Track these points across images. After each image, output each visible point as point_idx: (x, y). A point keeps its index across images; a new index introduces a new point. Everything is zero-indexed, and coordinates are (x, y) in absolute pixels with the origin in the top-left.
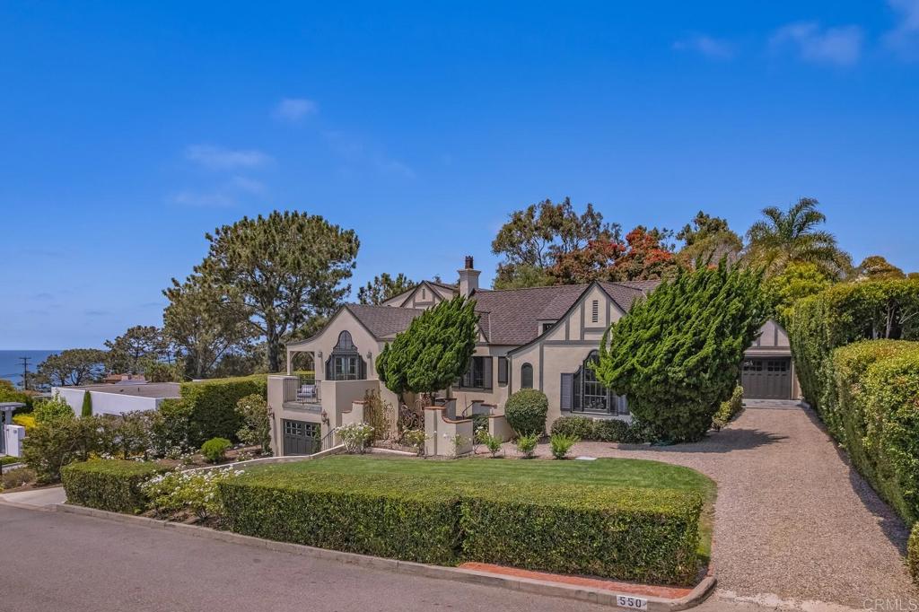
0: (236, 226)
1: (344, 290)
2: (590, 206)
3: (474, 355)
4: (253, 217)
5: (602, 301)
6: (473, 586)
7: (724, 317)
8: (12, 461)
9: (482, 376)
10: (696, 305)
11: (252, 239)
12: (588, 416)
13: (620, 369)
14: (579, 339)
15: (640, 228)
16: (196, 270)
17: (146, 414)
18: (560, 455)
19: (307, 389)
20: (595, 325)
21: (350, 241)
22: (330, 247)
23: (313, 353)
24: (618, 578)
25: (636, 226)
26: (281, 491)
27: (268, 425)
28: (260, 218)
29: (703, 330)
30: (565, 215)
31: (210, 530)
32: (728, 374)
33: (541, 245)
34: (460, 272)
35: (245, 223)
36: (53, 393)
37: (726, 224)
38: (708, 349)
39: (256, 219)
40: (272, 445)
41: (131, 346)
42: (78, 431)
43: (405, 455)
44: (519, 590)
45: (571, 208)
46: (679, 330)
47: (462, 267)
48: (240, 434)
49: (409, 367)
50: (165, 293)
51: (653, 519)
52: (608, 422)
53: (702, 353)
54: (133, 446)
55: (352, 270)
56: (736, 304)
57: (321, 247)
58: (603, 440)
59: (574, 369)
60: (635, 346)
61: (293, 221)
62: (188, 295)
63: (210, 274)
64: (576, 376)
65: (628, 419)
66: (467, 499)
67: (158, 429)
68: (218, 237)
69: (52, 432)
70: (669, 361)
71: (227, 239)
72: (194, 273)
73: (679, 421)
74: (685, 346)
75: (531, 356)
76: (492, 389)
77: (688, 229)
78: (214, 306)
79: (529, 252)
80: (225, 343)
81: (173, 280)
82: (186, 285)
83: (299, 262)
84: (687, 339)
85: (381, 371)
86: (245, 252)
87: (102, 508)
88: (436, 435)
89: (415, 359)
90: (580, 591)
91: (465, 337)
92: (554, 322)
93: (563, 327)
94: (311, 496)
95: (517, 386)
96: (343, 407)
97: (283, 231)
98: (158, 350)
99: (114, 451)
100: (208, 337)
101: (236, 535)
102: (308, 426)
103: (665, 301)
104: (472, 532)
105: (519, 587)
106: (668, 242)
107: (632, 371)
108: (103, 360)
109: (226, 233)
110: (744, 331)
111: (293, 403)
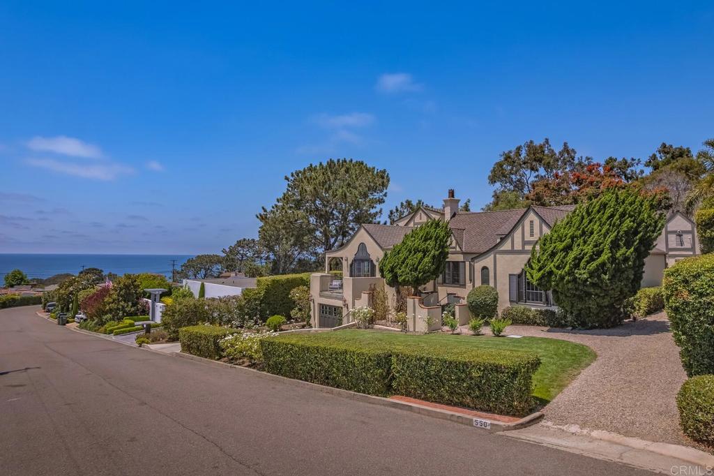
0: (304, 170)
1: (377, 212)
2: (565, 144)
3: (447, 260)
4: (316, 164)
5: (537, 221)
6: (393, 409)
7: (618, 232)
8: (157, 326)
9: (458, 275)
10: (598, 224)
11: (314, 179)
12: (528, 307)
13: (542, 272)
14: (521, 249)
15: (611, 159)
16: (278, 201)
17: (234, 297)
18: (498, 333)
19: (336, 283)
20: (532, 239)
21: (383, 178)
22: (367, 182)
23: (342, 258)
24: (482, 410)
25: (608, 158)
26: (292, 345)
27: (310, 307)
28: (321, 164)
29: (602, 243)
30: (546, 152)
31: (255, 370)
32: (624, 276)
33: (528, 176)
34: (445, 201)
35: (311, 169)
36: (184, 284)
37: (689, 152)
38: (604, 257)
39: (318, 166)
40: (312, 321)
41: (238, 252)
42: (193, 307)
43: (395, 331)
44: (419, 413)
45: (550, 146)
46: (585, 242)
47: (446, 197)
48: (293, 313)
49: (400, 269)
50: (258, 217)
51: (497, 369)
52: (541, 312)
53: (600, 260)
54: (224, 319)
55: (384, 198)
56: (628, 223)
57: (362, 184)
58: (538, 325)
59: (518, 271)
60: (553, 255)
61: (343, 165)
62: (272, 218)
63: (287, 203)
64: (519, 276)
65: (556, 309)
66: (394, 353)
67: (241, 308)
68: (292, 179)
69: (178, 307)
70: (577, 266)
71: (298, 180)
72: (277, 203)
73: (590, 312)
74: (588, 255)
75: (488, 261)
76: (465, 285)
77: (654, 157)
78: (289, 225)
79: (519, 180)
80: (299, 250)
81: (263, 208)
82: (272, 211)
83: (345, 194)
84: (588, 249)
85: (382, 271)
86: (309, 188)
87: (199, 356)
88: (414, 317)
89: (403, 263)
90: (452, 415)
91: (439, 248)
92: (503, 236)
93: (509, 241)
94: (308, 349)
95: (478, 283)
96: (356, 296)
97: (335, 173)
98: (256, 255)
99: (212, 322)
100: (287, 247)
101: (268, 374)
102: (335, 309)
103: (576, 220)
104: (397, 375)
105: (420, 411)
106: (637, 169)
107: (551, 273)
108: (220, 262)
109: (298, 175)
110: (636, 243)
111: (327, 293)
